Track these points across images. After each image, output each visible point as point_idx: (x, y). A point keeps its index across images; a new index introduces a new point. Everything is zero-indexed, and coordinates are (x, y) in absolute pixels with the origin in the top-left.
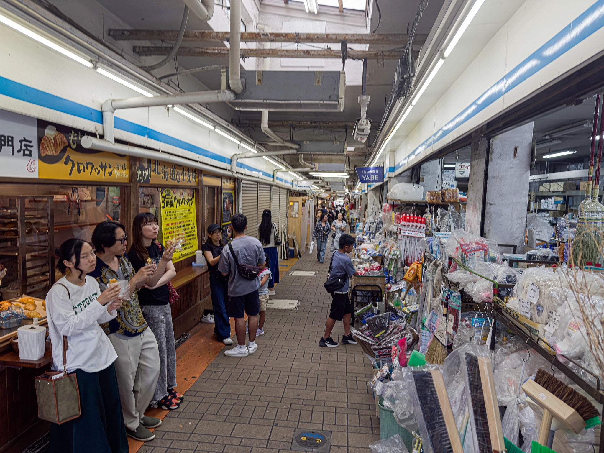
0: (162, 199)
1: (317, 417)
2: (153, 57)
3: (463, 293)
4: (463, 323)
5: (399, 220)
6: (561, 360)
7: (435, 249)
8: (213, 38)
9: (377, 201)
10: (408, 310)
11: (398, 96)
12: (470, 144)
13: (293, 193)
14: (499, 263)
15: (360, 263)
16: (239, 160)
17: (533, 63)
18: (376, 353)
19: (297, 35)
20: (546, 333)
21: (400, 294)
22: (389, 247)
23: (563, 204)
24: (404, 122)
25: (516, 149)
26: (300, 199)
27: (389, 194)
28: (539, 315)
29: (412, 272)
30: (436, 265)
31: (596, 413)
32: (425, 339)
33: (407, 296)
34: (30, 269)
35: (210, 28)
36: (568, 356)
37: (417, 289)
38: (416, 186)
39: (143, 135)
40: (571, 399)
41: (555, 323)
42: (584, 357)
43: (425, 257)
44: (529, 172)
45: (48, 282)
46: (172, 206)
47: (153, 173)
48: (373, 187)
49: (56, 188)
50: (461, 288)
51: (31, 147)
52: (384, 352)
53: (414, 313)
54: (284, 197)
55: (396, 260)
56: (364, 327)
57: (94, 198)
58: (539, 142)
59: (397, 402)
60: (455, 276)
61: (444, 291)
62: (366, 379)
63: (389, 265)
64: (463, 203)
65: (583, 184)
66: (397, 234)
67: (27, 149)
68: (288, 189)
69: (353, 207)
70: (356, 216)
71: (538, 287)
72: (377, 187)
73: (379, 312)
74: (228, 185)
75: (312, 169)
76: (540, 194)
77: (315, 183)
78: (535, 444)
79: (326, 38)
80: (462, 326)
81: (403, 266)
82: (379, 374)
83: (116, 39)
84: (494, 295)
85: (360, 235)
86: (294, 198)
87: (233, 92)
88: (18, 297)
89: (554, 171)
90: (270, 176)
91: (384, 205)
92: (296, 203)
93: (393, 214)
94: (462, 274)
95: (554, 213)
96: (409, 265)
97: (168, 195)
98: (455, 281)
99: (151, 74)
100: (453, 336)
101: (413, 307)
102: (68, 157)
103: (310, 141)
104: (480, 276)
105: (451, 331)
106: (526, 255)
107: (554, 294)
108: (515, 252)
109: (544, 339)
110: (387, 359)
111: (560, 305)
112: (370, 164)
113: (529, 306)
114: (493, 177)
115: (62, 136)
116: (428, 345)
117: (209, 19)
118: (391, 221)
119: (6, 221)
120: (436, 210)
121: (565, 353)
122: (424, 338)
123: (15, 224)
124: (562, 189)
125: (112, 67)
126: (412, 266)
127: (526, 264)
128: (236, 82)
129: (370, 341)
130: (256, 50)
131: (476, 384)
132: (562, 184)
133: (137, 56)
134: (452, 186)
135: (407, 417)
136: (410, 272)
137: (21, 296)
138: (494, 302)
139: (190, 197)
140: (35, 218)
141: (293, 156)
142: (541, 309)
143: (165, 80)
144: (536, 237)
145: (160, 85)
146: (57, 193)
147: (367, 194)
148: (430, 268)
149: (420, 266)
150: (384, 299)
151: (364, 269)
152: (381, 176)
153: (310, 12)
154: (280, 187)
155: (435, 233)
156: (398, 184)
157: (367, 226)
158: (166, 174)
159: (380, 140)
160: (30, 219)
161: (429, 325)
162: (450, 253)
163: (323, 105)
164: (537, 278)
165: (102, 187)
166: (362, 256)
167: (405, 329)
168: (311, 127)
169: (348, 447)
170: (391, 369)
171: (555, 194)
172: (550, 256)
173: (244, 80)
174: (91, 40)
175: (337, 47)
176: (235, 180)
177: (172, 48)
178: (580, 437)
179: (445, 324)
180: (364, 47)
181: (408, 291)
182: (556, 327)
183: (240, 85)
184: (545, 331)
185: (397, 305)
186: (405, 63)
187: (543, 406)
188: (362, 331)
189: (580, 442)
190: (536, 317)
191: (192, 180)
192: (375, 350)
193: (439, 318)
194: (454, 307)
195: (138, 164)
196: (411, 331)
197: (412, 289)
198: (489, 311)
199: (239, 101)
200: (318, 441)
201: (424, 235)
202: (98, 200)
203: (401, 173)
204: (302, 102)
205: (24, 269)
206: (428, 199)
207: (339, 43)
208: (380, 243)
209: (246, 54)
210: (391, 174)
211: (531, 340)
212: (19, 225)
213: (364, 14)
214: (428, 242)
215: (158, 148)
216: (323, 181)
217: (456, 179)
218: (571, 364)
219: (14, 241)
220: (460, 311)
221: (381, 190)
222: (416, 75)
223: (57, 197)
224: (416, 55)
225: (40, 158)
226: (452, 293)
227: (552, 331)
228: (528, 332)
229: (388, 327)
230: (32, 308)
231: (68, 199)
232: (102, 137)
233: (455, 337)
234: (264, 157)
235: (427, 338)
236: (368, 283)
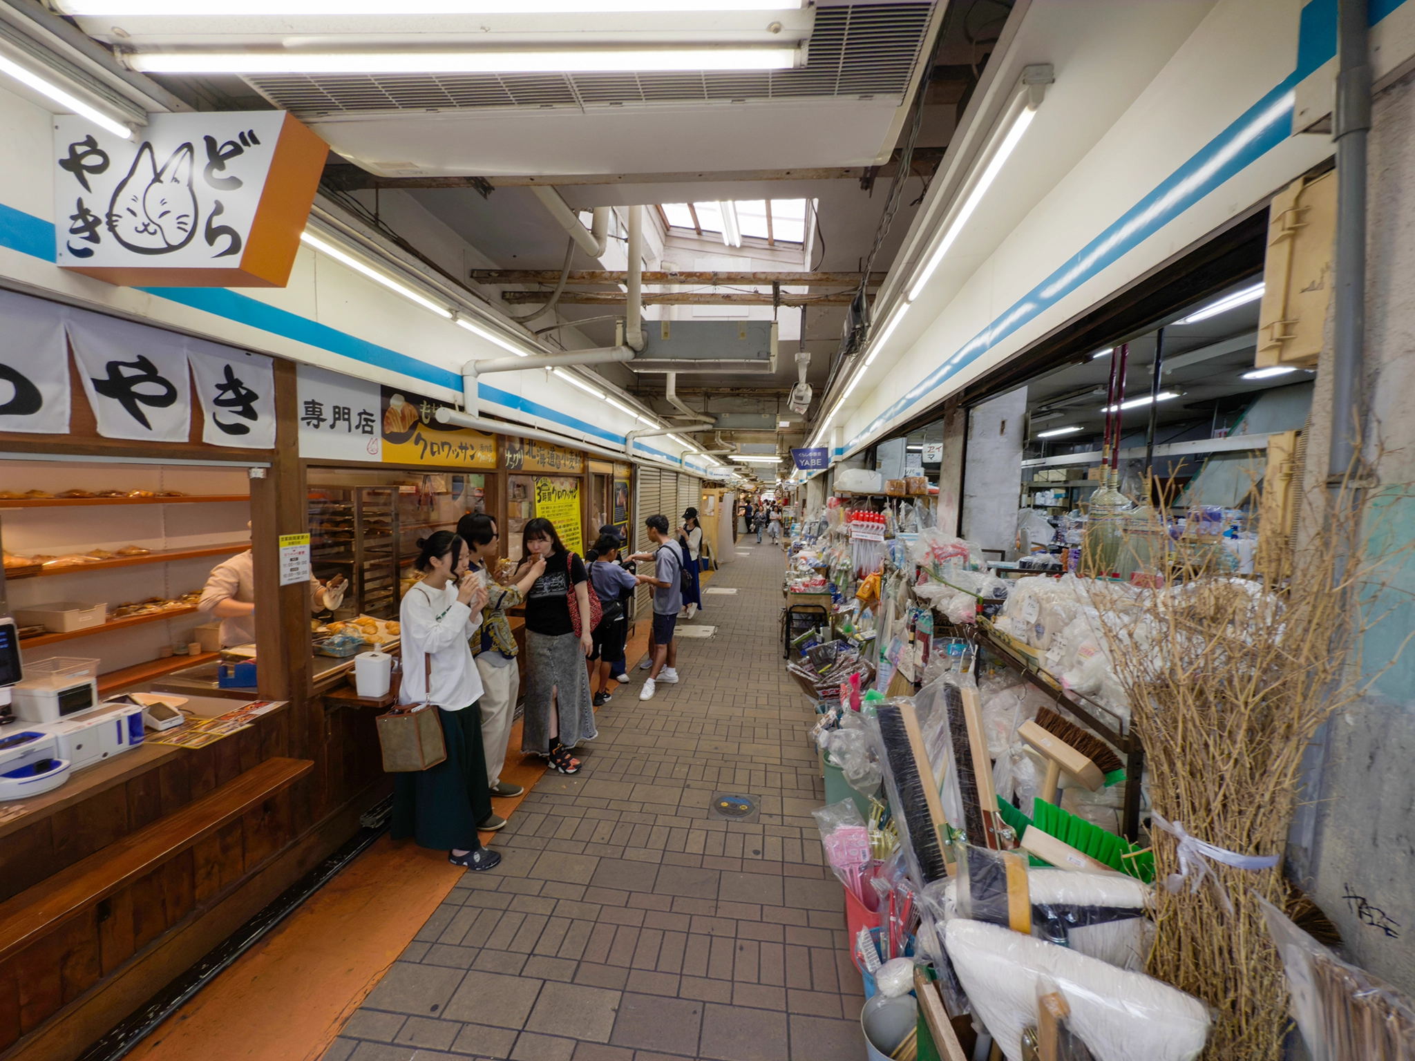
0: (537, 491)
1: (742, 776)
2: (528, 305)
3: (935, 611)
4: (936, 652)
5: (849, 519)
6: (1070, 697)
7: (898, 555)
8: (606, 279)
9: (819, 494)
10: (862, 636)
11: (849, 353)
12: (942, 417)
13: (707, 484)
14: (982, 572)
15: (798, 576)
16: (637, 440)
17: (1027, 307)
18: (820, 693)
19: (715, 274)
20: (1049, 662)
21: (851, 616)
22: (837, 554)
23: (1066, 498)
24: (856, 389)
25: (1003, 423)
26: (716, 491)
27: (836, 483)
28: (1038, 638)
29: (868, 586)
30: (899, 577)
31: (1119, 764)
32: (885, 674)
33: (861, 620)
34: (369, 581)
35: (600, 266)
36: (1078, 691)
37: (874, 609)
38: (872, 472)
39: (515, 407)
40: (1085, 746)
41: (1060, 648)
42: (1101, 692)
43: (885, 566)
44: (1021, 453)
45: (391, 599)
46: (550, 499)
47: (527, 457)
48: (814, 475)
49: (400, 475)
50: (932, 605)
51: (373, 421)
52: (830, 692)
53: (870, 641)
54: (695, 488)
55: (846, 572)
56: (803, 659)
57: (450, 490)
58: (1036, 414)
59: (847, 756)
60: (923, 590)
61: (911, 611)
62: (805, 729)
63: (836, 578)
64: (934, 496)
65: (1092, 472)
66: (847, 537)
67: (367, 425)
68: (700, 479)
69: (787, 502)
70: (791, 515)
71: (1037, 600)
72: (820, 475)
73: (823, 640)
74: (621, 472)
75: (732, 451)
76: (1034, 485)
77: (736, 470)
78: (1038, 802)
79: (753, 279)
80: (934, 655)
81: (856, 580)
82: (824, 721)
83: (480, 282)
84: (978, 613)
85: (797, 540)
86: (709, 491)
87: (632, 348)
88: (353, 617)
89: (1053, 455)
90: (675, 460)
91: (829, 498)
92: (711, 498)
93: (842, 511)
94: (935, 587)
95: (1053, 510)
96: (863, 578)
97: (545, 485)
98: (924, 596)
99: (526, 328)
100: (923, 668)
101: (870, 633)
102: (419, 435)
103: (731, 413)
104: (959, 589)
105: (920, 662)
106: (1018, 562)
107: (1059, 610)
108: (1003, 560)
109: (1046, 669)
110: (835, 701)
111: (1066, 624)
112: (810, 444)
113: (1024, 627)
114: (974, 461)
115: (411, 407)
116: (889, 681)
117: (601, 255)
118: (839, 519)
119: (339, 519)
120: (899, 503)
121: (1074, 688)
122: (883, 672)
123: (350, 523)
124: (1064, 478)
125: (475, 318)
126: (867, 579)
127: (1019, 574)
128: (636, 337)
129: (812, 677)
130: (661, 295)
131: (958, 723)
132: (1064, 471)
133: (507, 304)
134: (918, 474)
135: (861, 776)
136: (864, 588)
137: (358, 615)
138: (977, 622)
139: (573, 489)
140: (375, 514)
141: (708, 434)
142: (1041, 630)
143: (543, 335)
144: (1031, 539)
145: (536, 341)
146: (403, 483)
147: (805, 484)
148: (892, 580)
149: (878, 578)
150: (830, 623)
151: (804, 584)
152: (825, 460)
153: (730, 245)
154: (689, 476)
155: (898, 534)
156: (848, 471)
157: (806, 527)
158: (543, 458)
159: (823, 411)
160: (368, 516)
161: (890, 655)
162: (918, 560)
163: (749, 365)
164: (1036, 589)
165: (460, 475)
166: (801, 568)
167: (857, 662)
168: (732, 395)
169: (782, 816)
170: (840, 713)
171: (1055, 485)
172: (1051, 563)
173: (645, 333)
174: (450, 283)
175: (767, 290)
176: (631, 466)
177: (552, 293)
178: (1098, 798)
179: (912, 654)
180: (803, 290)
181: (862, 612)
182: (1063, 653)
183: (641, 340)
184: (1047, 659)
185: (848, 630)
186: (857, 309)
187: (1047, 756)
188: (801, 665)
189: (1097, 805)
190: (1034, 640)
191: (575, 466)
192: (819, 689)
193: (903, 646)
194: (924, 631)
195: (507, 444)
196: (867, 665)
197: (868, 610)
198: (970, 636)
199: (639, 360)
200: (744, 807)
201: (882, 538)
202: (455, 492)
203: (852, 456)
204: (721, 361)
205: (362, 582)
206: (887, 490)
207: (769, 284)
208: (824, 550)
209: (648, 300)
210: (839, 458)
211: (1028, 673)
212: (356, 524)
213: (801, 247)
214: (889, 546)
215: (533, 424)
216: (747, 467)
217: (924, 465)
218: (1083, 702)
219: (347, 544)
220: (932, 636)
221: (824, 478)
222: (872, 324)
223: (404, 489)
224: (871, 298)
225: (385, 436)
226: (921, 612)
227: (1057, 659)
228: (1023, 661)
229: (835, 660)
230: (372, 631)
231: (417, 491)
232: (462, 409)
233: (926, 669)
234: (669, 435)
235: (888, 673)
236: (808, 602)
